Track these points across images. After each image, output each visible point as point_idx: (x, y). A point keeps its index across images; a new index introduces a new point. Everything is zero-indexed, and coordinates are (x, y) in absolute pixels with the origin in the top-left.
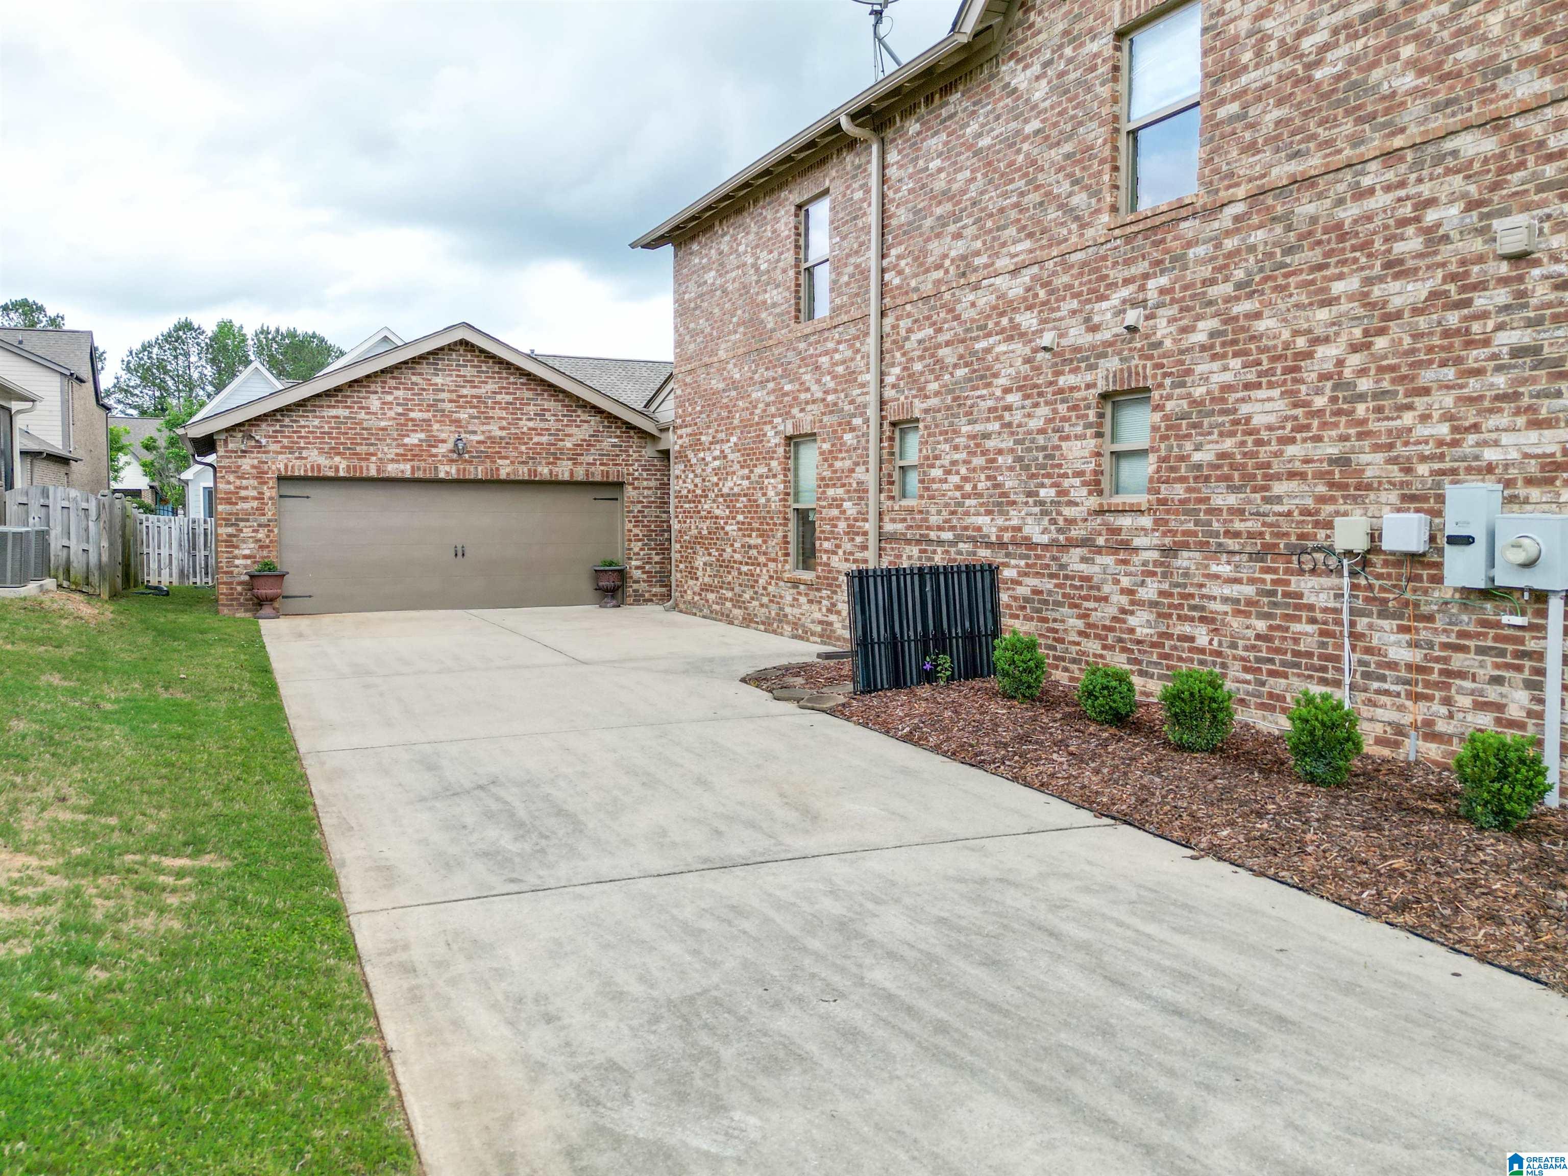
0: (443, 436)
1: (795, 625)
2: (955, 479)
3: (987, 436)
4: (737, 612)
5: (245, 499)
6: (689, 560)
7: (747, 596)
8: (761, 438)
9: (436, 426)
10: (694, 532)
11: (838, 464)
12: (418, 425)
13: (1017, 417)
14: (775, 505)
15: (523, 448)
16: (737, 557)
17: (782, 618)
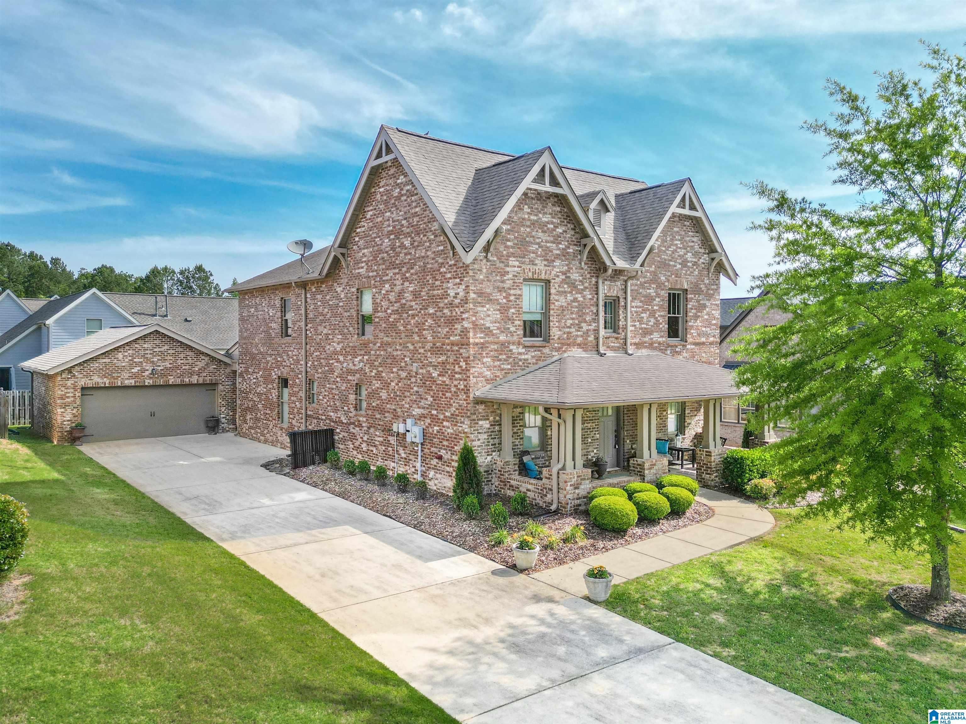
0: (147, 368)
1: (282, 444)
2: (325, 400)
3: (333, 389)
4: (262, 438)
5: (68, 397)
6: (244, 416)
7: (265, 432)
8: (270, 375)
9: (144, 364)
10: (246, 405)
11: (294, 389)
12: (137, 364)
13: (339, 385)
14: (275, 400)
15: (179, 371)
16: (262, 417)
17: (277, 441)
